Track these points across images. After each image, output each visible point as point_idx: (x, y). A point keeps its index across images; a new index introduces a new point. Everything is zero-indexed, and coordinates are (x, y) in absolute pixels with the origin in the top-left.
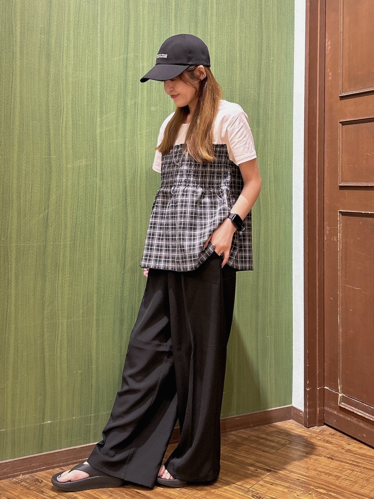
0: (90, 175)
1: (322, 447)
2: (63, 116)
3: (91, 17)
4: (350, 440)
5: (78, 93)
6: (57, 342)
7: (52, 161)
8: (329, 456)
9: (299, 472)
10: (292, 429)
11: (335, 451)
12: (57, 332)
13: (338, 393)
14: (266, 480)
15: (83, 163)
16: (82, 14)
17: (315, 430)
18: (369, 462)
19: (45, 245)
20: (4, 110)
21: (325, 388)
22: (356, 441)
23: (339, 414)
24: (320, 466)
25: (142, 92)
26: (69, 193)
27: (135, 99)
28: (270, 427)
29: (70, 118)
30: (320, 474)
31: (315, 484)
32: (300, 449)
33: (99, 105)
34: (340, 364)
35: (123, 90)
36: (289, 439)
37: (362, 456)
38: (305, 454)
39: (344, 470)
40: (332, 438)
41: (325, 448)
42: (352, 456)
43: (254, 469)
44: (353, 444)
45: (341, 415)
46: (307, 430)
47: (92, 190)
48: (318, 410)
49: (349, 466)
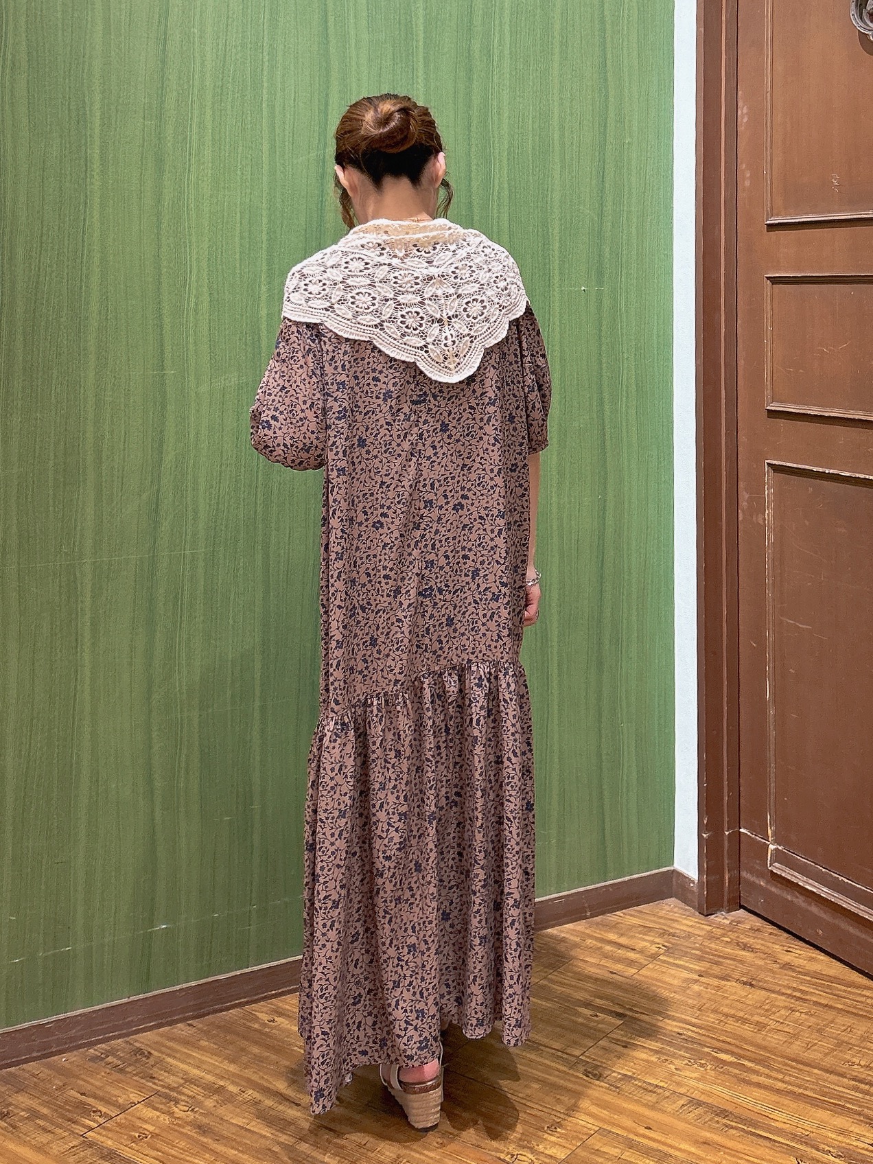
1: (733, 959)
2: (190, 286)
3: (249, 76)
4: (789, 940)
5: (222, 236)
6: (180, 758)
7: (167, 381)
8: (745, 979)
9: (683, 1016)
10: (672, 920)
11: (759, 967)
12: (179, 739)
13: (767, 842)
14: (615, 1036)
15: (231, 381)
16: (229, 71)
17: (719, 920)
18: (828, 991)
19: (153, 557)
20: (68, 281)
21: (741, 830)
22: (804, 945)
23: (768, 887)
24: (727, 1002)
26: (203, 446)
28: (628, 917)
29: (205, 289)
30: (724, 1021)
31: (713, 1042)
32: (687, 964)
33: (265, 257)
34: (772, 782)
35: (315, 223)
36: (666, 944)
37: (812, 978)
38: (697, 977)
40: (755, 938)
41: (739, 961)
42: (793, 977)
43: (591, 1013)
44: (797, 951)
45: (774, 890)
46: (703, 920)
48: (727, 878)
49: (784, 1001)
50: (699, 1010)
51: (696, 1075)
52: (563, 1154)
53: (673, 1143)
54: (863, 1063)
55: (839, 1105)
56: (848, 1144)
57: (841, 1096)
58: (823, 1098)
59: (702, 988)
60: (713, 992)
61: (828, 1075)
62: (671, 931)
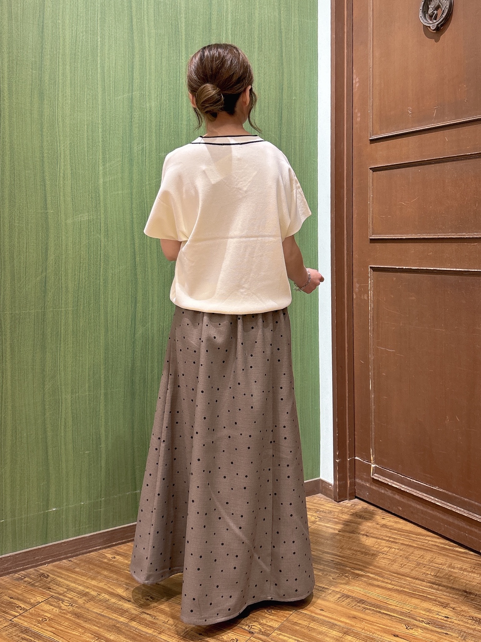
0: (93, 231)
1: (355, 523)
2: (60, 165)
4: (384, 514)
6: (61, 420)
7: (49, 216)
8: (363, 533)
9: (333, 552)
10: (320, 504)
11: (370, 527)
12: (60, 410)
13: (370, 463)
15: (85, 217)
17: (346, 504)
18: (407, 537)
19: (44, 312)
21: (356, 458)
22: (391, 515)
23: (372, 487)
24: (355, 544)
25: (149, 136)
26: (70, 252)
27: (142, 144)
29: (69, 166)
30: (356, 553)
31: (352, 565)
32: (332, 526)
33: (101, 151)
34: (373, 432)
35: (128, 133)
36: (319, 516)
37: (398, 531)
38: (338, 532)
39: (380, 548)
40: (365, 512)
41: (359, 524)
42: (388, 531)
44: (388, 519)
45: (374, 488)
46: (337, 504)
47: (96, 249)
48: (349, 483)
49: (385, 543)
50: (341, 548)
51: (344, 581)
52: (277, 625)
53: (337, 618)
54: (433, 575)
55: (423, 596)
56: (431, 617)
57: (423, 591)
58: (414, 593)
59: (341, 537)
60: (348, 539)
61: (414, 580)
62: (321, 509)
